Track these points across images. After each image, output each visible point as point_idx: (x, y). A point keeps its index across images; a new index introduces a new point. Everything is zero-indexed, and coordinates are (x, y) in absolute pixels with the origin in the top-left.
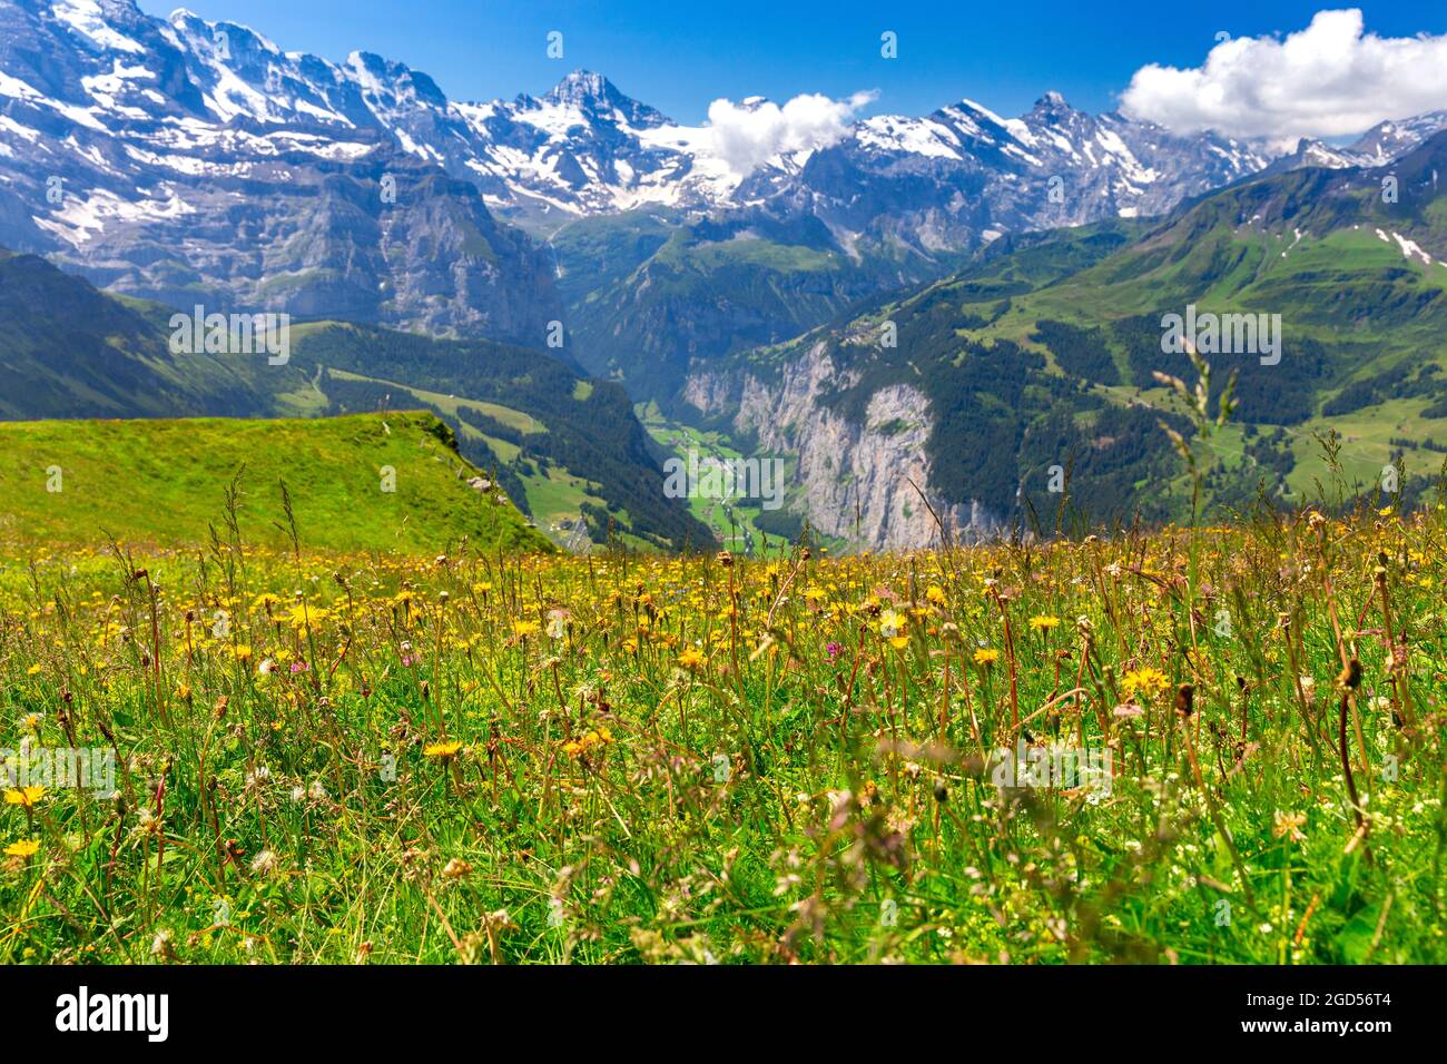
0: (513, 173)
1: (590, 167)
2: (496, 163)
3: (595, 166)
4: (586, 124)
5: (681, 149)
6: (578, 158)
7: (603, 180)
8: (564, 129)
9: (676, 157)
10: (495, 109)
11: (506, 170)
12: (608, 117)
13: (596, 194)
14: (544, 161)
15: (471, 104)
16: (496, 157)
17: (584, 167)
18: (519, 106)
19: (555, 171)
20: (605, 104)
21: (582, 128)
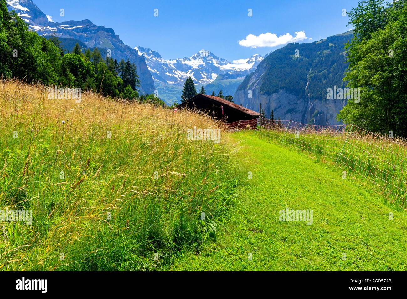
0: (180, 77)
1: (204, 75)
2: (176, 74)
3: (206, 74)
4: (204, 64)
5: (233, 69)
6: (201, 73)
7: (208, 78)
8: (197, 65)
9: (231, 72)
10: (177, 61)
11: (178, 76)
12: (211, 62)
13: (205, 81)
14: (190, 74)
15: (170, 60)
16: (176, 73)
17: (202, 75)
18: (184, 59)
19: (193, 76)
20: (210, 58)
21: (203, 65)
